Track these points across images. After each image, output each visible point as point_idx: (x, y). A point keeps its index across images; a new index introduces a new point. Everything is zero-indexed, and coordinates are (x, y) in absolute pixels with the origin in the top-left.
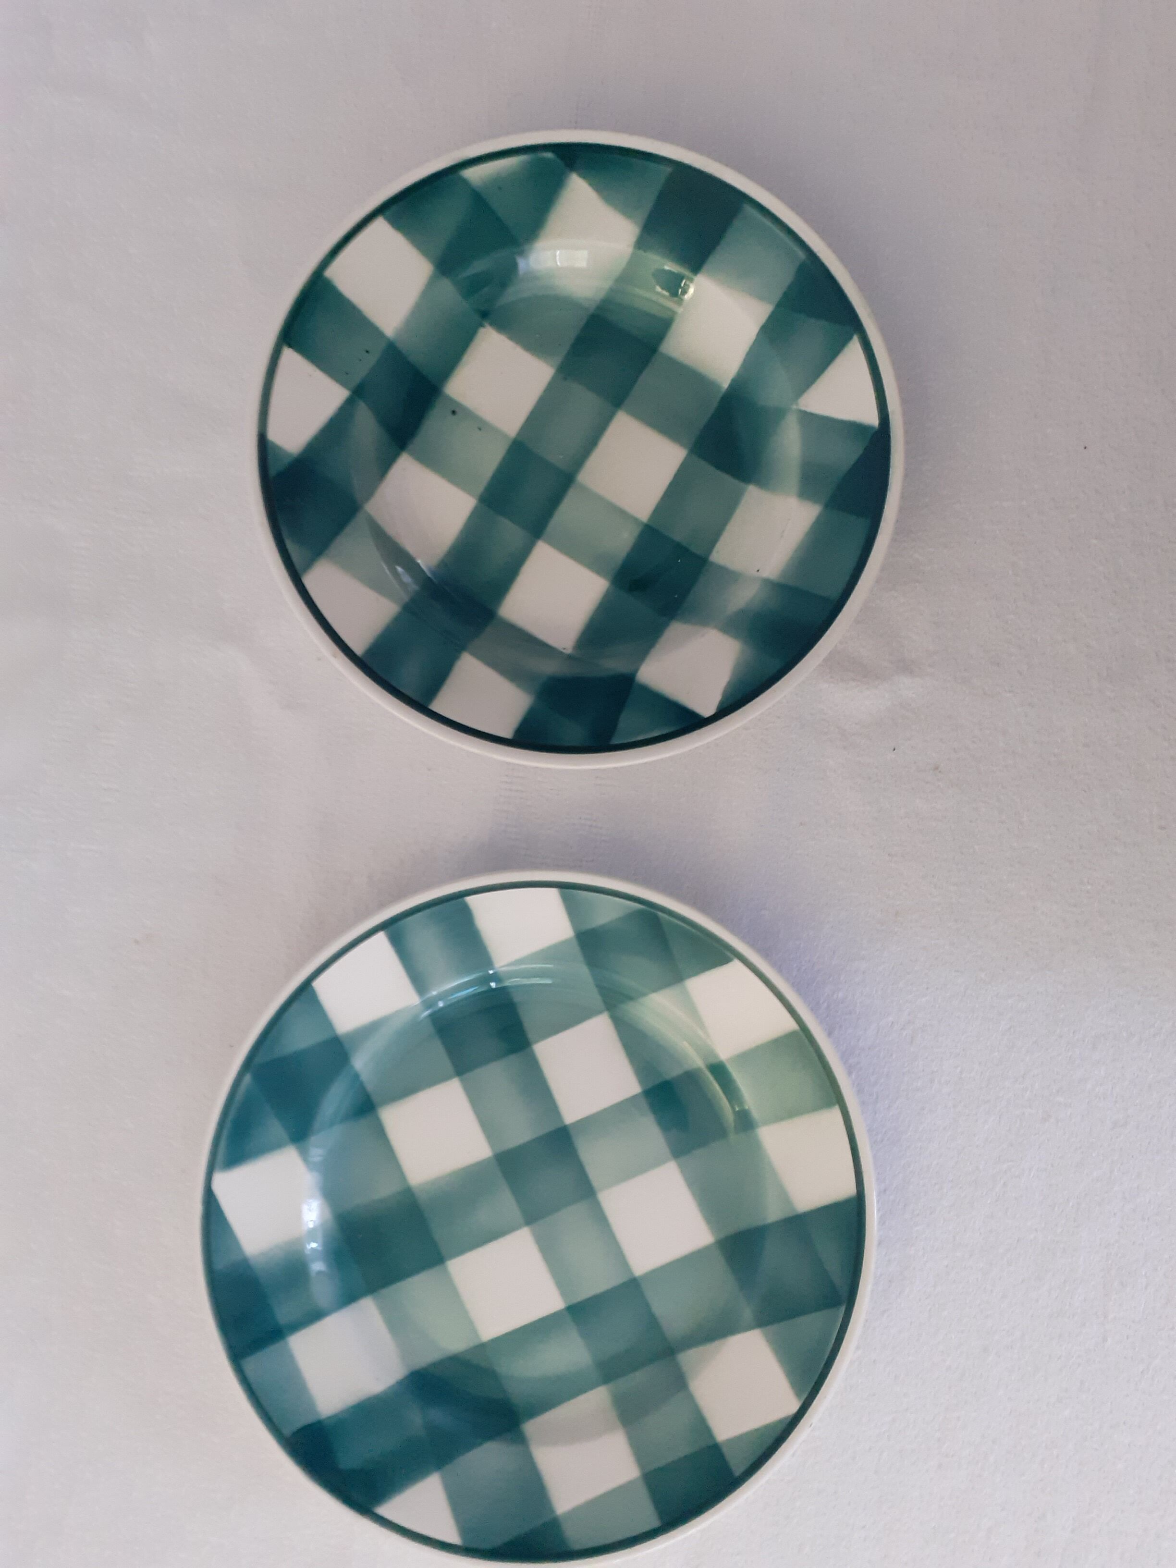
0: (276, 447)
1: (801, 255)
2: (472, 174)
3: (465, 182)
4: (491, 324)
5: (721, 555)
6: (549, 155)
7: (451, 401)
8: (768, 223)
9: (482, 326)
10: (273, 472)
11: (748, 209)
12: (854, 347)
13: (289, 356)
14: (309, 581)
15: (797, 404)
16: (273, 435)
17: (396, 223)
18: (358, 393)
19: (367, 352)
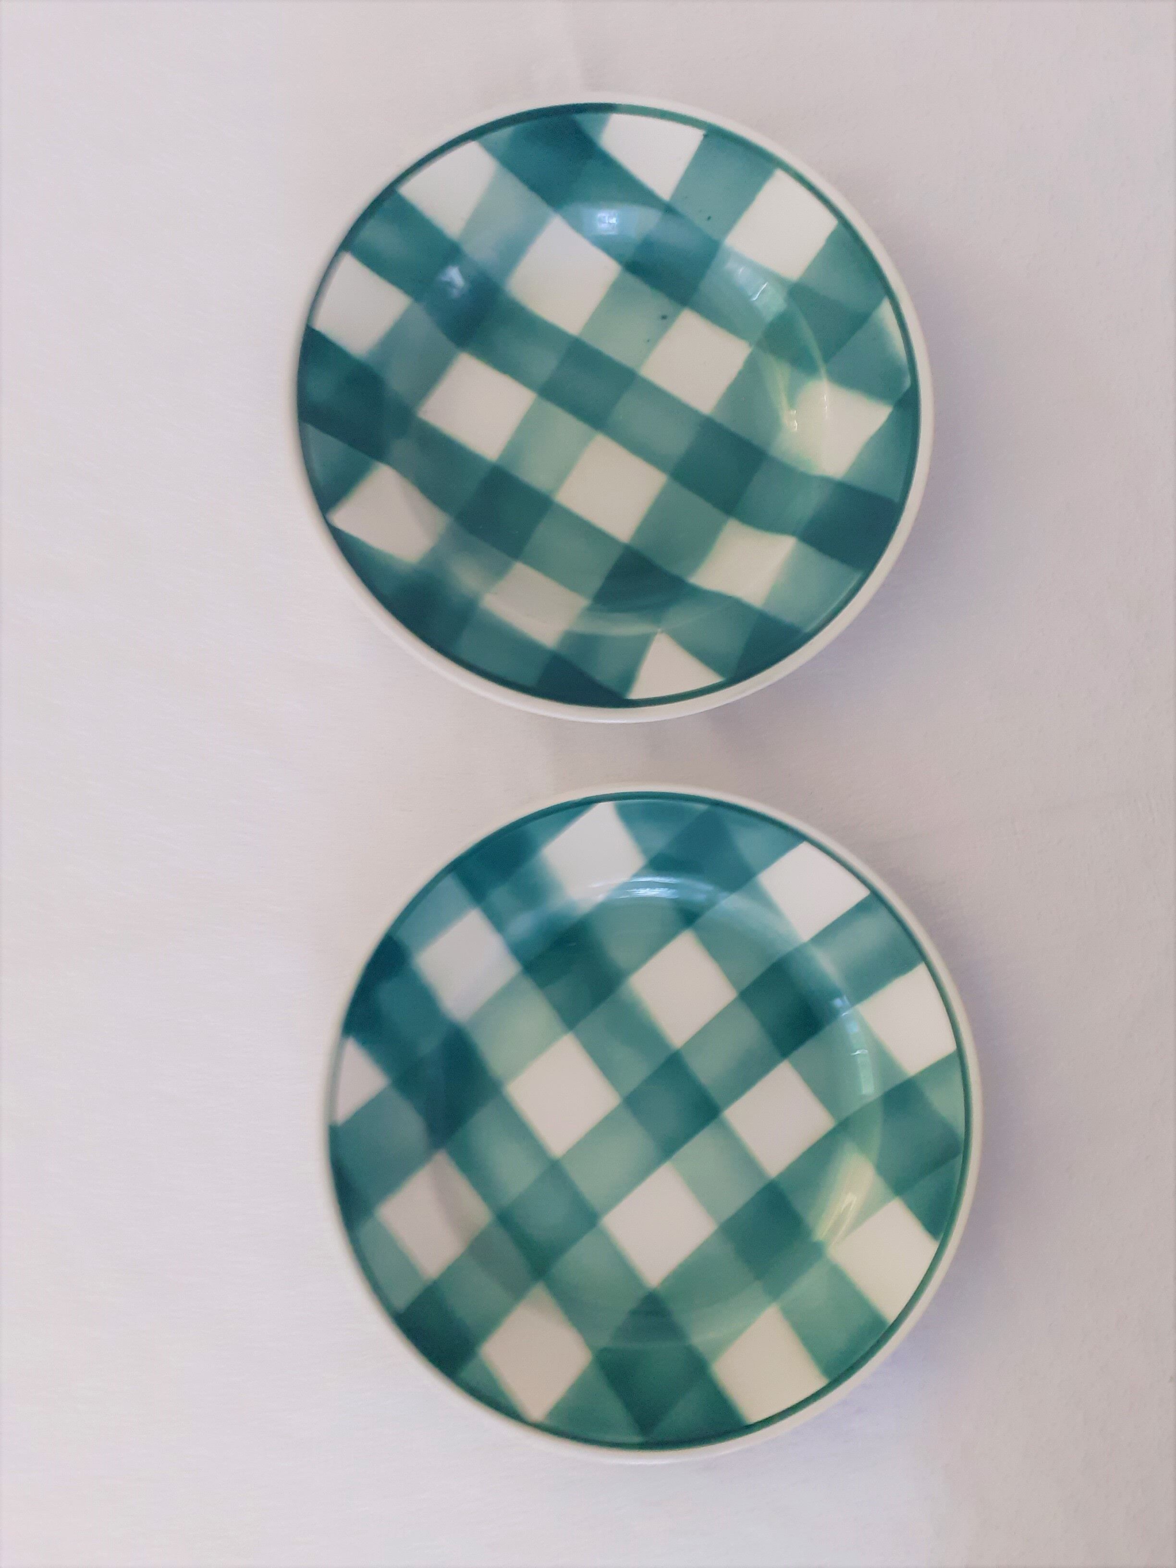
0: (603, 123)
3: (878, 303)
5: (520, 569)
6: (908, 383)
7: (675, 315)
8: (842, 597)
9: (750, 345)
10: (579, 117)
11: (857, 576)
12: (713, 679)
13: (695, 136)
14: (472, 148)
15: (662, 632)
16: (615, 118)
17: (833, 239)
18: (668, 209)
19: (709, 218)
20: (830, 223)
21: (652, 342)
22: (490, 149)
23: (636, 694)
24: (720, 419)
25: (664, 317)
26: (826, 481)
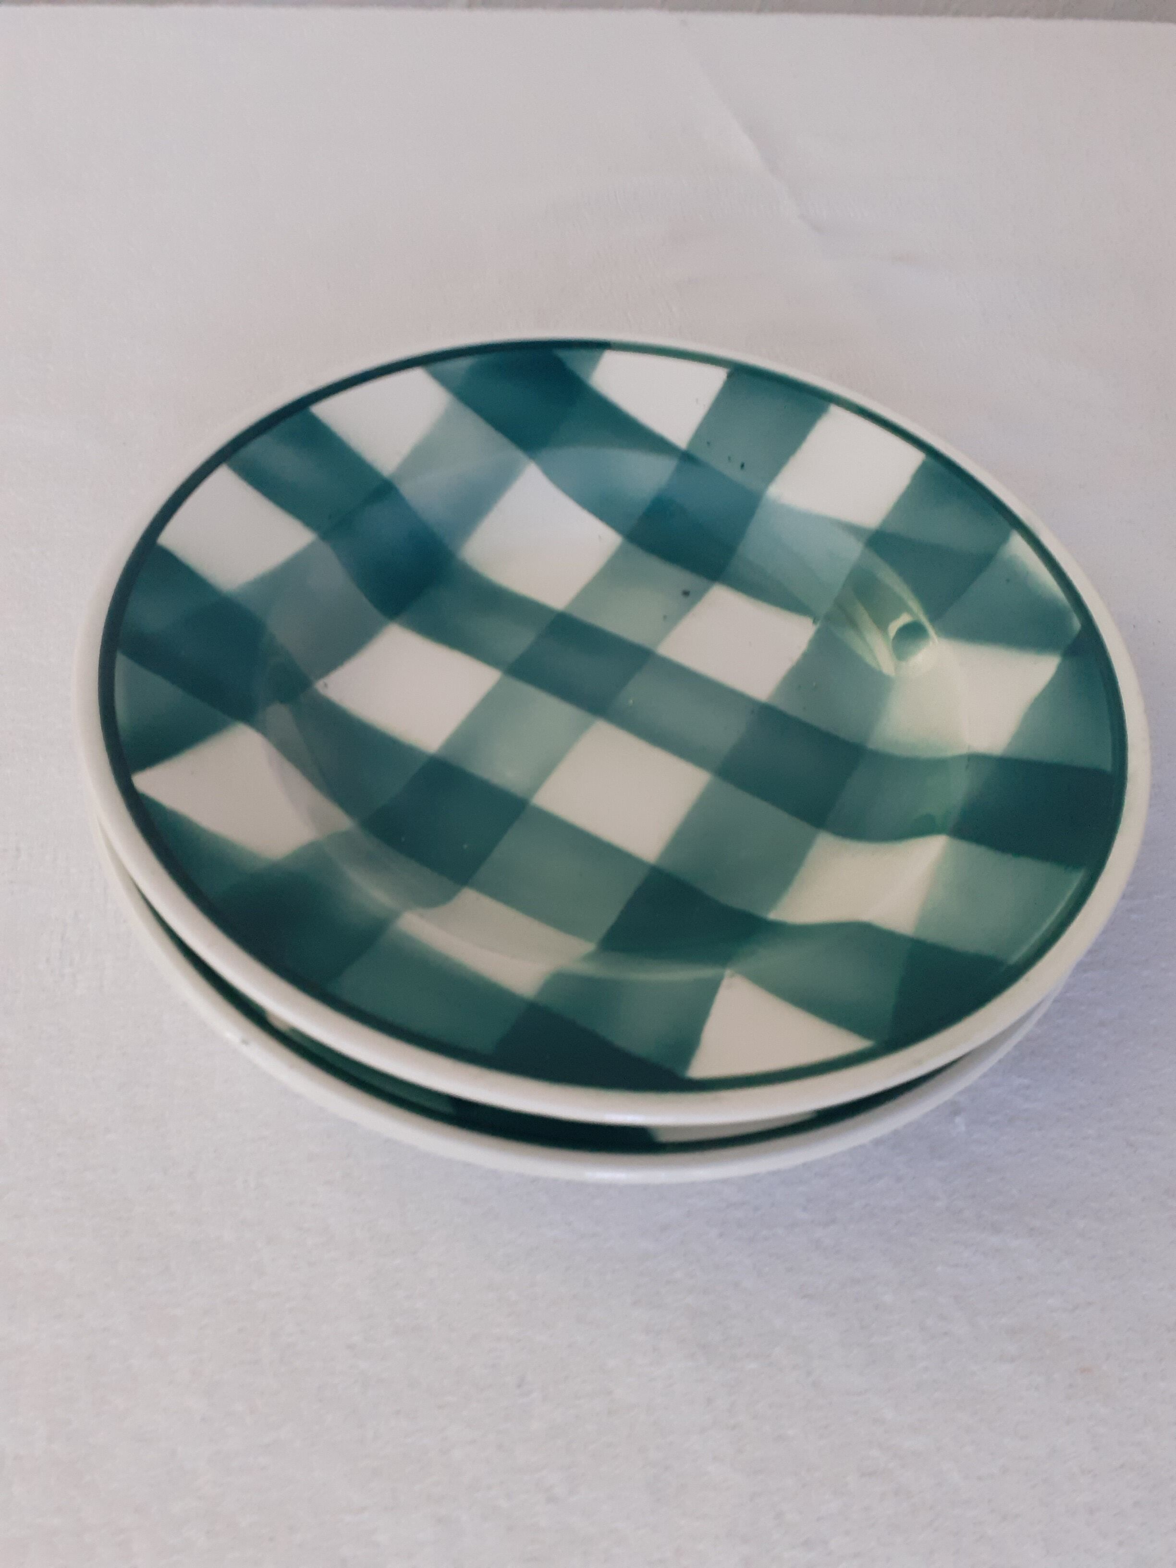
0: (595, 361)
1: (1016, 957)
2: (1017, 545)
3: (1004, 539)
4: (818, 632)
5: (469, 898)
6: (1076, 624)
7: (703, 591)
8: (1060, 907)
9: (815, 622)
10: (563, 354)
11: (1077, 878)
12: (852, 1043)
13: (717, 377)
15: (734, 975)
16: (609, 358)
18: (686, 458)
19: (742, 466)
20: (915, 458)
21: (671, 620)
22: (443, 380)
23: (699, 1069)
24: (783, 705)
25: (686, 593)
26: (976, 760)
